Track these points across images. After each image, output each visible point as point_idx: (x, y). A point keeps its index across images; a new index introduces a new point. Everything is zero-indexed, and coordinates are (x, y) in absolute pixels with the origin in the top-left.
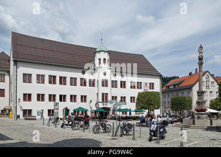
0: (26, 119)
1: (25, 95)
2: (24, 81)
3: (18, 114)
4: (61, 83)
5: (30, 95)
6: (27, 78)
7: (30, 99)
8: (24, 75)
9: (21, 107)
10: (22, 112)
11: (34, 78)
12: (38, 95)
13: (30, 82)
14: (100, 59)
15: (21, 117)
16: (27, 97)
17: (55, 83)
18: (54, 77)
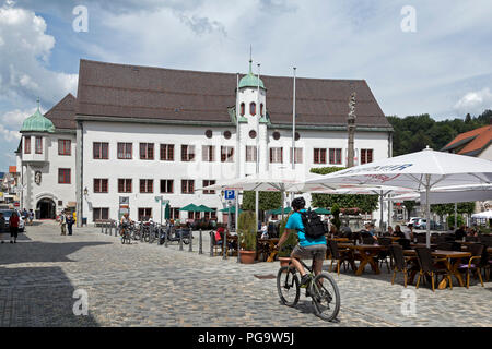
0: (99, 226)
1: (96, 181)
2: (96, 156)
3: (84, 217)
4: (163, 157)
5: (105, 181)
6: (100, 151)
7: (105, 190)
8: (96, 145)
9: (90, 204)
10: (91, 213)
11: (113, 150)
12: (121, 181)
13: (105, 157)
14: (243, 105)
15: (90, 221)
16: (101, 185)
17: (151, 157)
18: (151, 146)
